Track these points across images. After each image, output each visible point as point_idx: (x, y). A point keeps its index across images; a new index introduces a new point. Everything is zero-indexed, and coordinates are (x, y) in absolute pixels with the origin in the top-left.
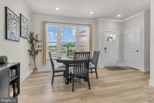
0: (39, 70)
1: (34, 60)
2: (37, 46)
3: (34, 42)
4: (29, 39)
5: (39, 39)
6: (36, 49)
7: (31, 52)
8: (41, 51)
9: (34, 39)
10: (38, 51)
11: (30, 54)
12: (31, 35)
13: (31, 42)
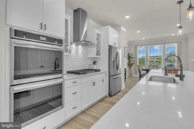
0: (133, 76)
1: (130, 69)
2: (132, 61)
3: (130, 58)
4: (128, 57)
5: (133, 57)
6: (132, 63)
7: (128, 64)
8: (134, 64)
9: (130, 57)
10: (132, 64)
11: (128, 66)
12: (129, 54)
13: (129, 59)
